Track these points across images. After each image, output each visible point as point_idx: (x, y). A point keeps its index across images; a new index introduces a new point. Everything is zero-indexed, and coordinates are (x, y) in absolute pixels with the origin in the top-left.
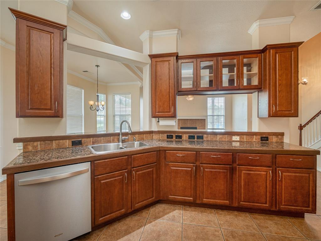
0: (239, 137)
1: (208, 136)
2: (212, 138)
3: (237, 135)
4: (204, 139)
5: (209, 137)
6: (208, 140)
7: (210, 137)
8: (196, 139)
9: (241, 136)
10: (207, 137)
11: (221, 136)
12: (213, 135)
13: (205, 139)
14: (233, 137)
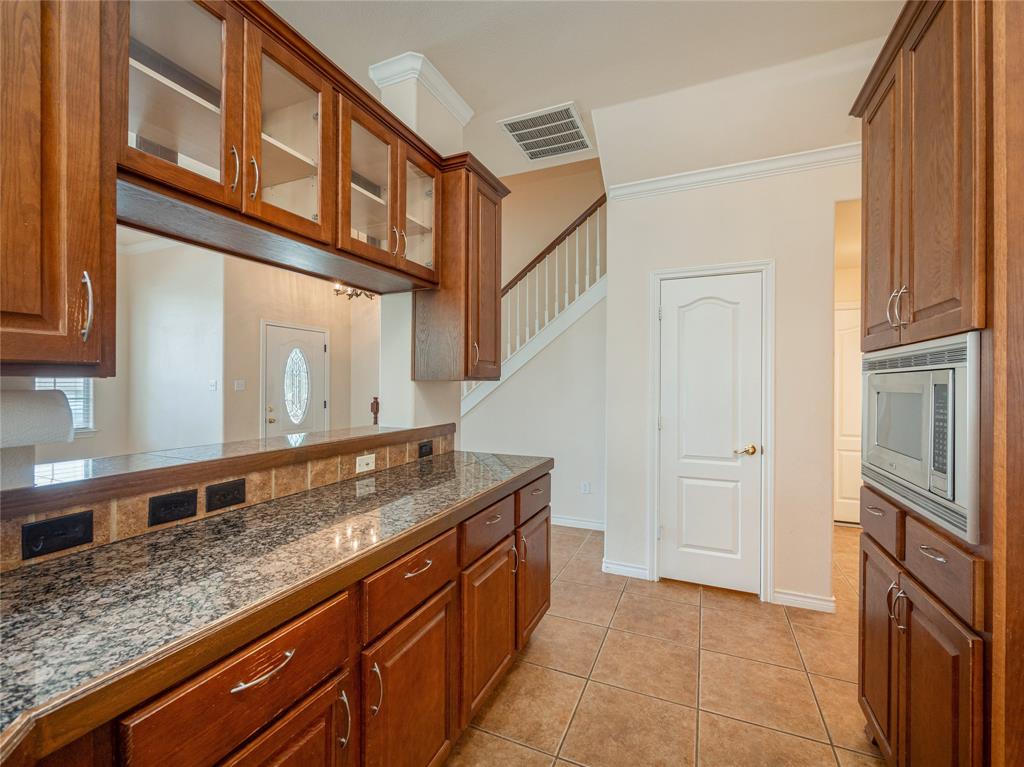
0: (374, 455)
1: (270, 479)
2: (285, 481)
3: (368, 449)
4: (249, 497)
5: (273, 481)
6: (266, 496)
7: (276, 477)
8: (201, 514)
9: (379, 450)
10: (264, 485)
11: (320, 465)
12: (291, 467)
13: (252, 497)
14: (358, 459)
